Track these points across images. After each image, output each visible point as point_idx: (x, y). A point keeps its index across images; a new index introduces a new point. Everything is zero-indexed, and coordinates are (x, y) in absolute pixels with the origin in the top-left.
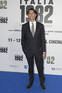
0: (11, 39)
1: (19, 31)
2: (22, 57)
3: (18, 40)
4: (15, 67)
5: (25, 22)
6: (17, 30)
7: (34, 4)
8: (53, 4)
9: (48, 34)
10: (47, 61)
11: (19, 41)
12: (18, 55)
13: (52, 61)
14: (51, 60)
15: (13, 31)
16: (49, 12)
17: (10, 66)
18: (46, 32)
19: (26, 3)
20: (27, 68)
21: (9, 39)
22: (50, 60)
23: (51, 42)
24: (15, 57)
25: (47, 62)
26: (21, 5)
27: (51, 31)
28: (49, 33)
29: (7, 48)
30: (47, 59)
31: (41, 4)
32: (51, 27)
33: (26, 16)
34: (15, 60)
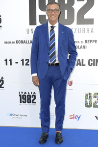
0: (11, 60)
1: (25, 42)
2: (34, 96)
3: (25, 62)
4: (19, 117)
5: (38, 24)
6: (21, 42)
9: (85, 47)
10: (86, 101)
11: (26, 64)
12: (25, 93)
13: (96, 102)
14: (94, 100)
15: (13, 43)
16: (85, 2)
17: (11, 115)
18: (82, 42)
21: (6, 60)
22: (91, 101)
23: (92, 62)
24: (20, 96)
25: (86, 103)
27: (91, 41)
28: (87, 44)
29: (2, 78)
30: (86, 98)
32: (92, 31)
33: (39, 12)
34: (21, 102)
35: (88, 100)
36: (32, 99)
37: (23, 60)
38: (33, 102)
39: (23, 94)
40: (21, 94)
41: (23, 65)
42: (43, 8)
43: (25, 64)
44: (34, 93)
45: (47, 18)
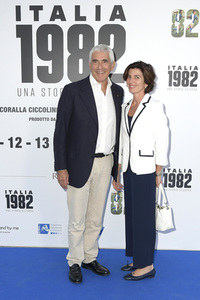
1: (15, 110)
2: (30, 197)
3: (15, 143)
4: (7, 230)
6: (8, 109)
7: (63, 19)
8: (123, 19)
10: (112, 205)
11: (17, 146)
12: (16, 192)
19: (36, 18)
20: (47, 233)
22: (120, 204)
24: (7, 196)
25: (113, 208)
26: (19, 23)
30: (113, 200)
31: (84, 19)
33: (37, 62)
34: (8, 207)
35: (116, 204)
36: (26, 202)
37: (11, 139)
38: (28, 207)
39: (13, 193)
40: (8, 193)
41: (12, 146)
42: (43, 55)
43: (14, 145)
44: (31, 192)
45: (50, 72)
